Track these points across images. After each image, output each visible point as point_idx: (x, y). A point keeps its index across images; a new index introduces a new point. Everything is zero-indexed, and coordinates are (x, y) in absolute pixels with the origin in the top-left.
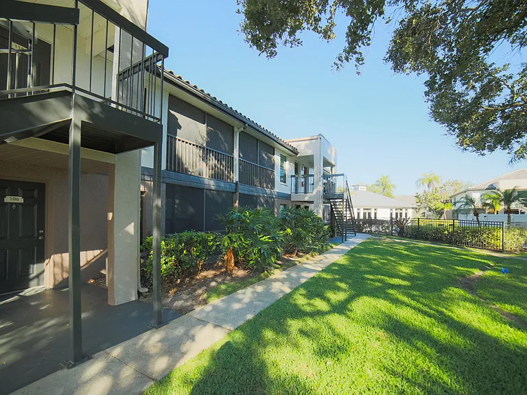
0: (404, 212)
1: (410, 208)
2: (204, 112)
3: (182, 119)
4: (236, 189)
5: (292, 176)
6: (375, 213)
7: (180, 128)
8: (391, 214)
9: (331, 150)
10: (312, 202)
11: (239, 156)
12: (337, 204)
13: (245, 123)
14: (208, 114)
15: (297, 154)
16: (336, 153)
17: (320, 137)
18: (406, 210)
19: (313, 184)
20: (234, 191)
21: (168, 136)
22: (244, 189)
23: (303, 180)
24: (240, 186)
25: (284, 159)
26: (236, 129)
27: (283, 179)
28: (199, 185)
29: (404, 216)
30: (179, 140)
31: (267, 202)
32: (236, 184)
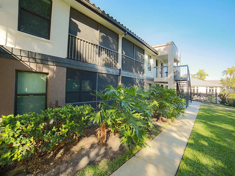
0: (214, 89)
1: (218, 87)
2: (98, 23)
3: (81, 26)
4: (120, 74)
5: (154, 67)
6: (197, 89)
7: (80, 31)
8: (207, 90)
9: (178, 53)
10: (167, 83)
11: (122, 53)
12: (181, 84)
13: (125, 31)
14: (101, 24)
15: (157, 54)
16: (180, 55)
17: (173, 43)
18: (216, 88)
19: (167, 73)
20: (118, 74)
21: (69, 35)
22: (125, 74)
23: (161, 70)
24: (122, 72)
25: (150, 57)
26: (120, 36)
27: (150, 69)
28: (93, 70)
29: (214, 91)
30: (78, 39)
31: (140, 82)
32: (120, 70)
